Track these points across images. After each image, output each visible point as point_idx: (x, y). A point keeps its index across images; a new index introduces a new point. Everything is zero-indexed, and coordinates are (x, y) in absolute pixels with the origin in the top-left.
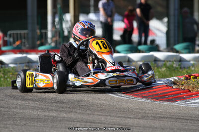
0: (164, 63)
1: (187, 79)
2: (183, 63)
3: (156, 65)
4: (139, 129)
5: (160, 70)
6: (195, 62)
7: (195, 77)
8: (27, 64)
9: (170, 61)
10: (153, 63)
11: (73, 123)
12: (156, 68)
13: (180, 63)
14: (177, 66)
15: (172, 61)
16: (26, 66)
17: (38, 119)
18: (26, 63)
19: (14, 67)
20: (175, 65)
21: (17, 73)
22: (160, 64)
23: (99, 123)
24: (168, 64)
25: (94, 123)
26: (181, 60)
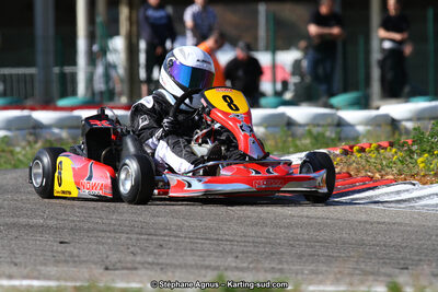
0: (307, 128)
1: (346, 152)
2: (345, 129)
3: (290, 133)
4: (245, 246)
5: (298, 143)
6: (369, 128)
7: (362, 150)
8: (32, 131)
9: (318, 125)
10: (285, 129)
11: (113, 235)
12: (290, 139)
13: (339, 129)
14: (333, 136)
15: (323, 126)
16: (31, 134)
17: (43, 228)
18: (28, 128)
19: (6, 137)
20: (328, 134)
21: (11, 148)
22: (300, 131)
23: (165, 235)
24: (315, 130)
25: (156, 235)
26: (340, 124)
